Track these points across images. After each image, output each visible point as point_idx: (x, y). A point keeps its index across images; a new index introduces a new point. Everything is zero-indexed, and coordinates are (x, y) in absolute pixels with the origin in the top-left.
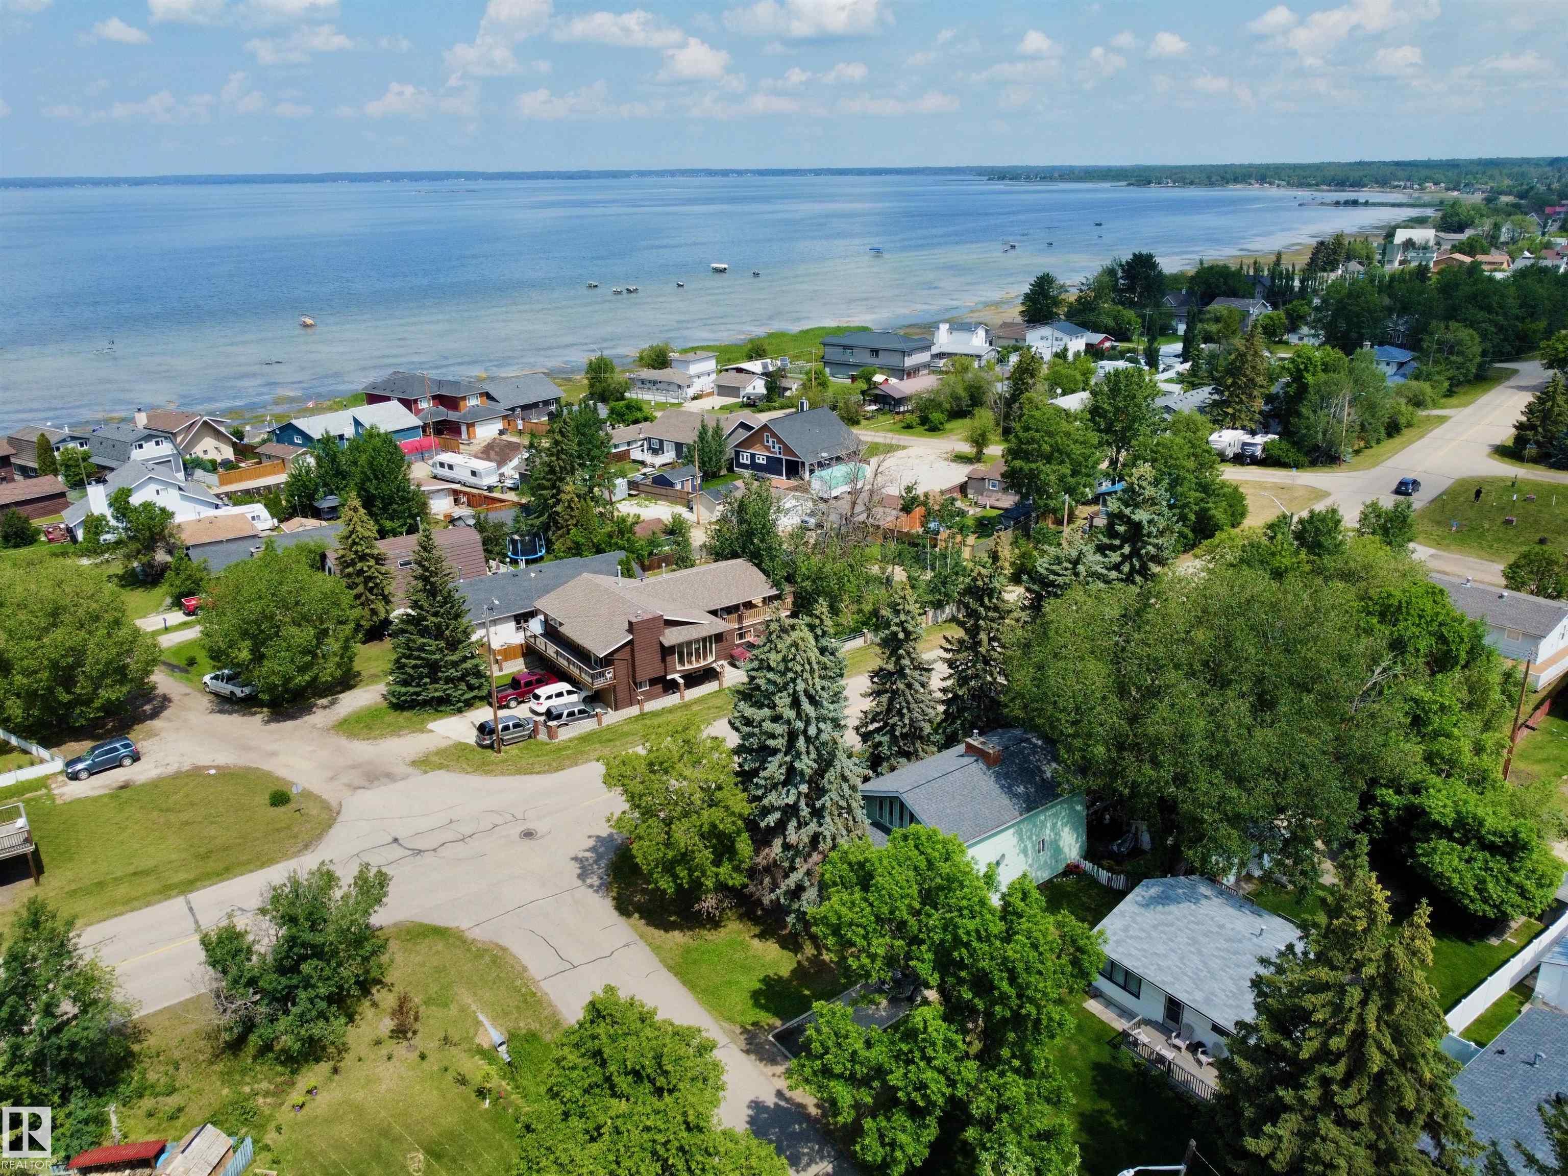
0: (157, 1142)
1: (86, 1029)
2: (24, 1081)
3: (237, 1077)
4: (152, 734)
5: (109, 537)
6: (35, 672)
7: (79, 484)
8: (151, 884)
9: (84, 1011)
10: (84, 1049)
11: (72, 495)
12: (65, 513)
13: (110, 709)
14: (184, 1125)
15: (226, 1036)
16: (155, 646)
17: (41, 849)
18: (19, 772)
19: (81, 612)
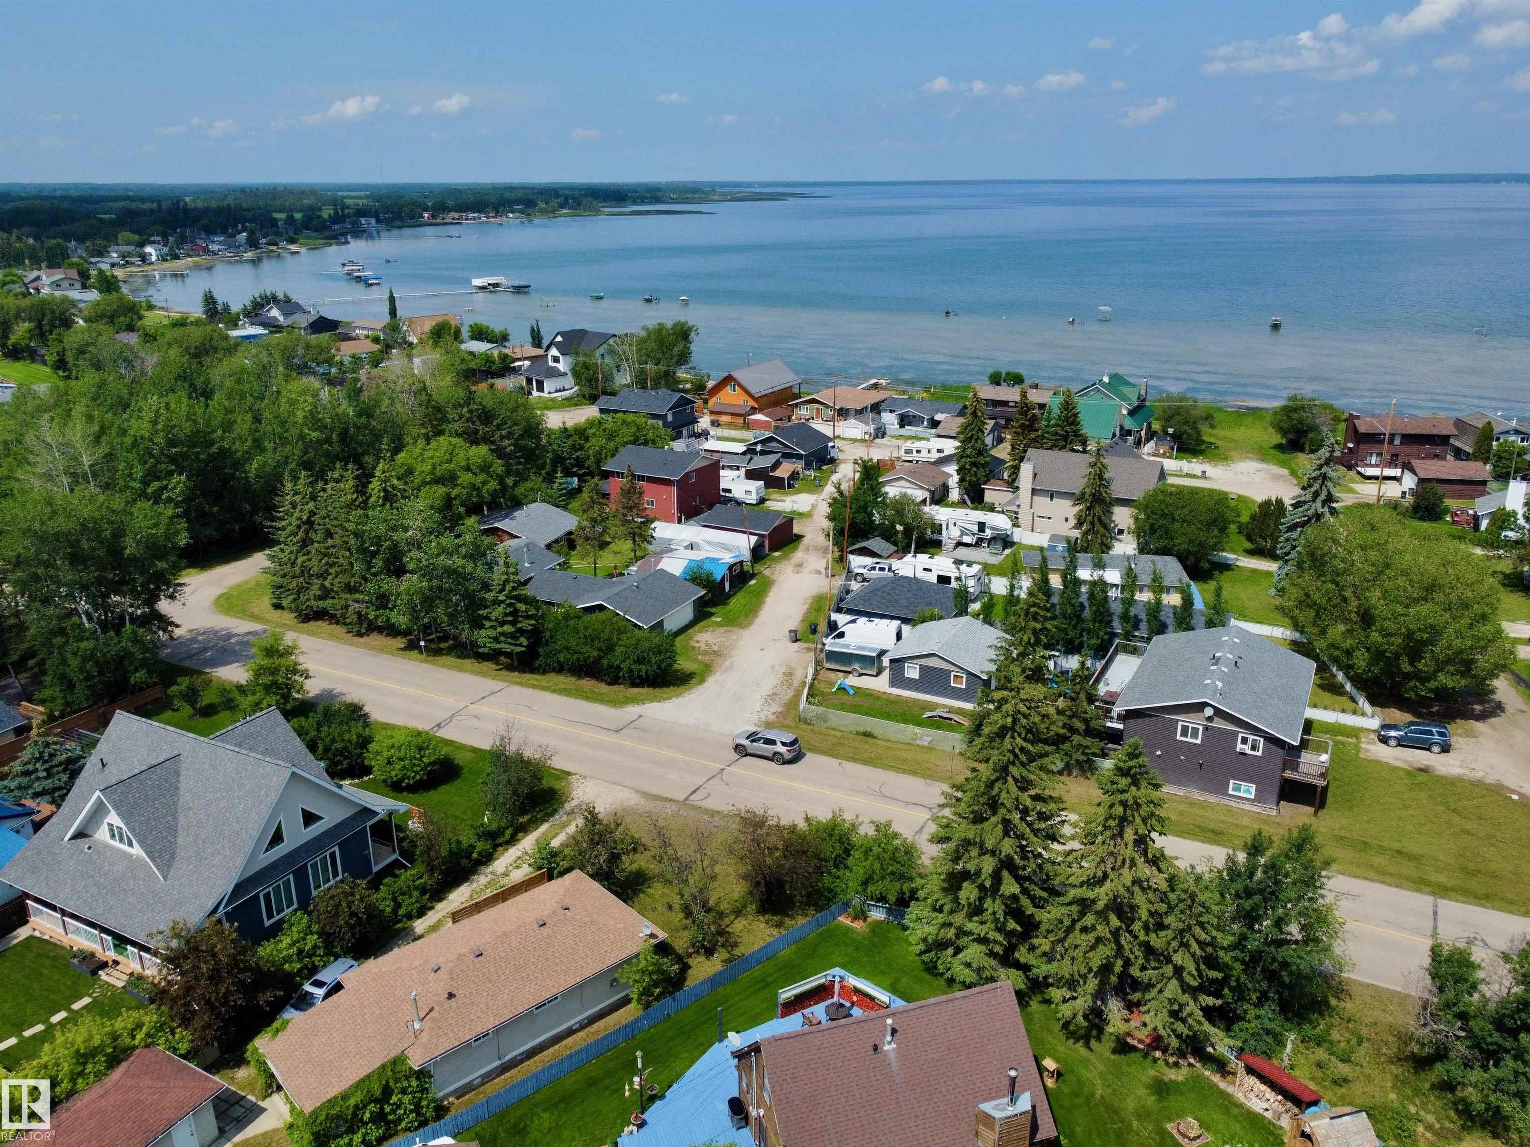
0: (1314, 1092)
1: (1301, 958)
2: (1238, 967)
3: (1409, 1092)
4: (1470, 734)
5: (1511, 534)
6: (1390, 635)
7: (1503, 477)
8: (1409, 869)
9: (1306, 942)
10: (1291, 973)
11: (1493, 485)
12: (1479, 501)
13: (1443, 695)
14: (1343, 1097)
15: (1415, 1048)
16: (1512, 653)
17: (1330, 789)
18: (1341, 716)
19: (1453, 597)
